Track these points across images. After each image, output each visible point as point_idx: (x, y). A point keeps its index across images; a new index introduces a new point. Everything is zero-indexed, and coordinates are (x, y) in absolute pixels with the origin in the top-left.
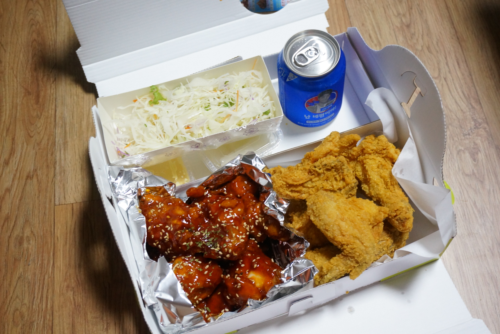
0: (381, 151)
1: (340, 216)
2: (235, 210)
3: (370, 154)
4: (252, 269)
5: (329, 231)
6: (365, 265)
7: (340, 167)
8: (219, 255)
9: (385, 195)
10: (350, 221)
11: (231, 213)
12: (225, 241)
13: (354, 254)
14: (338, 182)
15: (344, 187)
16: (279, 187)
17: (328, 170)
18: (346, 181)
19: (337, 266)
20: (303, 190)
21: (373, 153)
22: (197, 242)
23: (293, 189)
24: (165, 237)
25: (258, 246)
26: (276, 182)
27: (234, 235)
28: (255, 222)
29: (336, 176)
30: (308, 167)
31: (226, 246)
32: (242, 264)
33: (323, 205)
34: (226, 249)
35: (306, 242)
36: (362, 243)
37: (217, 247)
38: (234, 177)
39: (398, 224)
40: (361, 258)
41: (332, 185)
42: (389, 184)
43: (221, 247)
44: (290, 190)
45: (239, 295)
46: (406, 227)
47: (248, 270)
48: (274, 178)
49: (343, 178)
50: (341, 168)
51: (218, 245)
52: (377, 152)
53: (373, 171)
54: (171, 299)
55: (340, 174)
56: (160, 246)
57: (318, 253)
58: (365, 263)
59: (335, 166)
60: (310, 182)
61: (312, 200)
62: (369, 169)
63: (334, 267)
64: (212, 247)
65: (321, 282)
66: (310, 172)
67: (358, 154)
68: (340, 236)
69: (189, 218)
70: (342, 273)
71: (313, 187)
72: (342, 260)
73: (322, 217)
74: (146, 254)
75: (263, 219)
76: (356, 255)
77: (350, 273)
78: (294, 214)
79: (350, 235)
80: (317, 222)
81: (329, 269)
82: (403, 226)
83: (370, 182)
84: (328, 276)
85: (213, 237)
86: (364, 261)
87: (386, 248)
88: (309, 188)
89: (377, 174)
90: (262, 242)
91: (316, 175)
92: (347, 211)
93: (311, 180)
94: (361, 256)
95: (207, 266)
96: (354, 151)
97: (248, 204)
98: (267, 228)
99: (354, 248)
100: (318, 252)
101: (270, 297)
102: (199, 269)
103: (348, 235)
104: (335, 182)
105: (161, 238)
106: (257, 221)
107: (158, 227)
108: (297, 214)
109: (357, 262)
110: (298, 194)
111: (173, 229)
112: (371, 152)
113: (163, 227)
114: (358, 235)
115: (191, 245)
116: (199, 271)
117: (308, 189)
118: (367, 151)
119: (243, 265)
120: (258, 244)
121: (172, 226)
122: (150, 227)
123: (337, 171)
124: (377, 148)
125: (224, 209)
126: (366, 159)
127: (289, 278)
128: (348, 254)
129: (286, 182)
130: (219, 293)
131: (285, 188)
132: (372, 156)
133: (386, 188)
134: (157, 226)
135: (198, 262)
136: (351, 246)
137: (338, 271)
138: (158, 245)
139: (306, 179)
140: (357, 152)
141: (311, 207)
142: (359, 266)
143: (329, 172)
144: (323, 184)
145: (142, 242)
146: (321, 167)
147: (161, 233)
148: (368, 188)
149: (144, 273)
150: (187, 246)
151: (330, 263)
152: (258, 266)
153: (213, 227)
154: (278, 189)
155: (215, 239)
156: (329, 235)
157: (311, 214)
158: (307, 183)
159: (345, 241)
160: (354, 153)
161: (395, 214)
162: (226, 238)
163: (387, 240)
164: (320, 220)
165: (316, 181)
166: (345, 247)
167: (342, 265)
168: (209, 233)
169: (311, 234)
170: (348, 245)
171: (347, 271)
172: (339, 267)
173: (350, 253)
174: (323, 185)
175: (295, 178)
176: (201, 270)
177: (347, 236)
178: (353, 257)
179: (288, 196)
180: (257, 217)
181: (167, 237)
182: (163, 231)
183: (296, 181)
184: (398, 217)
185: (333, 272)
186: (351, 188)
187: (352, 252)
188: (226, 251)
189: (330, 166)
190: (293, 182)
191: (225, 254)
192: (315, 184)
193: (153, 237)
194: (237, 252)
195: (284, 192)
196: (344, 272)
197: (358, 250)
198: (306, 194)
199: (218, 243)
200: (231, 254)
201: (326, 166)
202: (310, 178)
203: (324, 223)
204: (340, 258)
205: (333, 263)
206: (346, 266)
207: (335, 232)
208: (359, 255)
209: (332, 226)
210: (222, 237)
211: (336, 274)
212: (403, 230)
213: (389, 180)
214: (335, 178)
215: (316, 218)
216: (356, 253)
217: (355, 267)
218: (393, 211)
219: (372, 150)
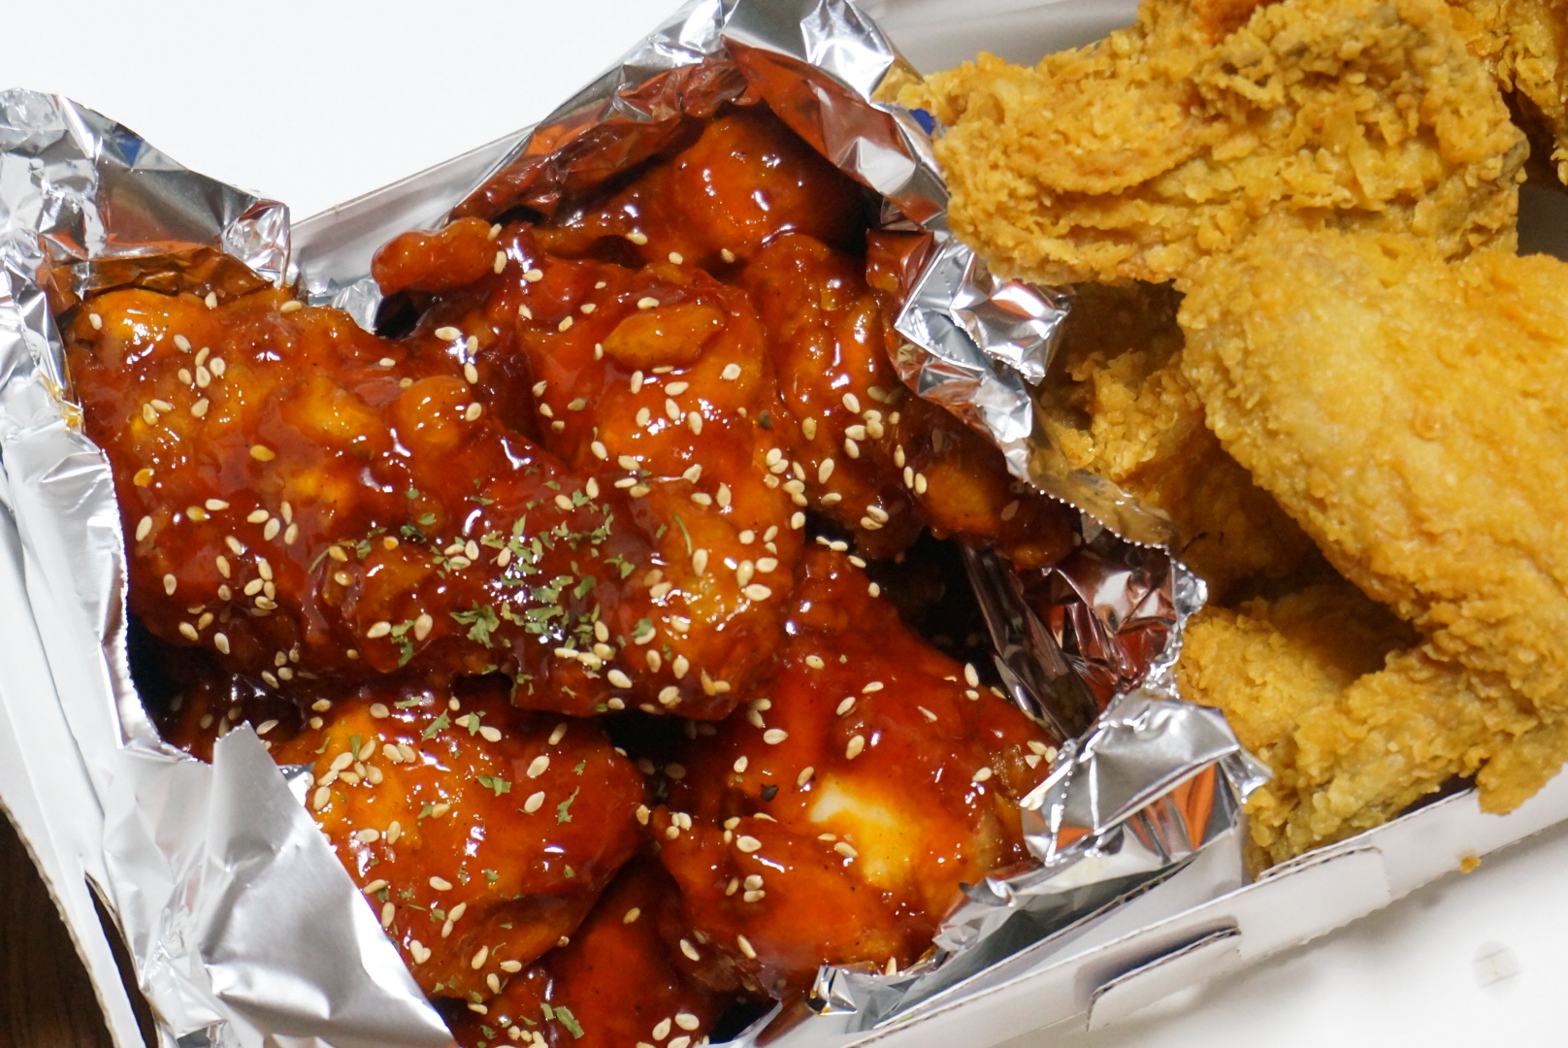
1: (1403, 406)
2: (705, 372)
4: (831, 759)
5: (1334, 506)
7: (1399, 54)
8: (613, 691)
10: (1476, 437)
11: (676, 398)
12: (641, 602)
13: (1505, 654)
14: (1391, 156)
15: (1432, 188)
16: (989, 215)
17: (1317, 80)
18: (1443, 143)
19: (1393, 730)
20: (1153, 222)
22: (461, 609)
23: (1086, 223)
24: (252, 588)
25: (874, 589)
26: (969, 183)
27: (701, 557)
28: (845, 436)
29: (1371, 118)
30: (1181, 65)
31: (651, 633)
32: (770, 725)
33: (1290, 333)
34: (653, 656)
35: (1181, 574)
36: (1557, 582)
37: (595, 640)
38: (688, 131)
41: (1347, 175)
43: (622, 641)
44: (1064, 225)
45: (755, 948)
47: (808, 771)
48: (953, 152)
49: (1420, 127)
50: (1409, 63)
51: (602, 631)
54: (318, 1005)
55: (1404, 99)
56: (221, 639)
57: (1266, 631)
59: (1365, 52)
60: (1198, 168)
61: (1216, 295)
63: (1374, 735)
64: (561, 644)
65: (1289, 828)
66: (1194, 99)
68: (1411, 538)
69: (399, 456)
70: (1423, 774)
71: (1221, 200)
72: (1423, 695)
73: (1286, 415)
74: (134, 707)
75: (895, 417)
76: (1516, 662)
77: (1482, 777)
78: (1104, 366)
79: (1472, 530)
80: (1255, 445)
81: (1343, 751)
84: (1334, 794)
85: (568, 572)
88: (1191, 204)
90: (900, 558)
91: (1239, 118)
94: (1547, 668)
95: (541, 763)
97: (791, 317)
98: (922, 485)
99: (1505, 621)
100: (1266, 624)
101: (962, 951)
102: (485, 783)
103: (1458, 533)
104: (1366, 159)
105: (224, 591)
106: (854, 431)
107: (201, 524)
108: (1122, 363)
109: (1526, 708)
110: (1123, 250)
111: (300, 529)
113: (233, 523)
114: (1533, 532)
115: (421, 635)
116: (492, 791)
117: (1185, 211)
119: (774, 736)
120: (869, 574)
121: (287, 510)
122: (145, 526)
123: (1381, 80)
125: (631, 372)
127: (1075, 836)
128: (1466, 654)
129: (1035, 180)
130: (633, 915)
131: (1030, 220)
134: (193, 513)
135: (478, 735)
136: (1479, 604)
137: (1399, 761)
138: (208, 634)
139: (1170, 152)
141: (1209, 347)
142: (1541, 726)
143: (1325, 97)
144: (1288, 174)
145: (101, 629)
146: (1268, 65)
147: (222, 564)
149: (132, 825)
150: (400, 645)
151: (1347, 713)
152: (875, 740)
153: (564, 502)
154: (982, 228)
155: (577, 582)
156: (1333, 537)
157: (1211, 388)
158: (1183, 173)
159: (1443, 574)
162: (647, 582)
164: (1272, 435)
165: (1237, 160)
166: (1441, 611)
167: (1424, 725)
168: (537, 547)
169: (1219, 506)
170: (1464, 597)
171: (1461, 762)
172: (1407, 738)
173: (1474, 649)
174: (1286, 182)
175: (1095, 145)
176: (500, 787)
177: (1453, 539)
178: (1500, 677)
180: (852, 402)
181: (262, 587)
182: (237, 548)
183: (1101, 173)
185: (1370, 768)
186: (1483, 191)
187: (1491, 645)
188: (655, 670)
189: (1335, 54)
190: (1084, 174)
191: (648, 683)
192: (1235, 176)
193: (170, 585)
194: (724, 672)
195: (1023, 247)
196: (1434, 771)
197: (1528, 628)
198: (1172, 246)
199: (600, 618)
200: (690, 686)
201: (1307, 56)
202: (1196, 139)
203: (1301, 455)
204: (1413, 681)
205: (1364, 714)
206: (1450, 729)
207: (1375, 517)
208: (1537, 666)
209: (1350, 472)
210: (623, 574)
211: (1384, 784)
214: (1372, 128)
215: (1245, 425)
216: (1512, 652)
217: (1508, 736)
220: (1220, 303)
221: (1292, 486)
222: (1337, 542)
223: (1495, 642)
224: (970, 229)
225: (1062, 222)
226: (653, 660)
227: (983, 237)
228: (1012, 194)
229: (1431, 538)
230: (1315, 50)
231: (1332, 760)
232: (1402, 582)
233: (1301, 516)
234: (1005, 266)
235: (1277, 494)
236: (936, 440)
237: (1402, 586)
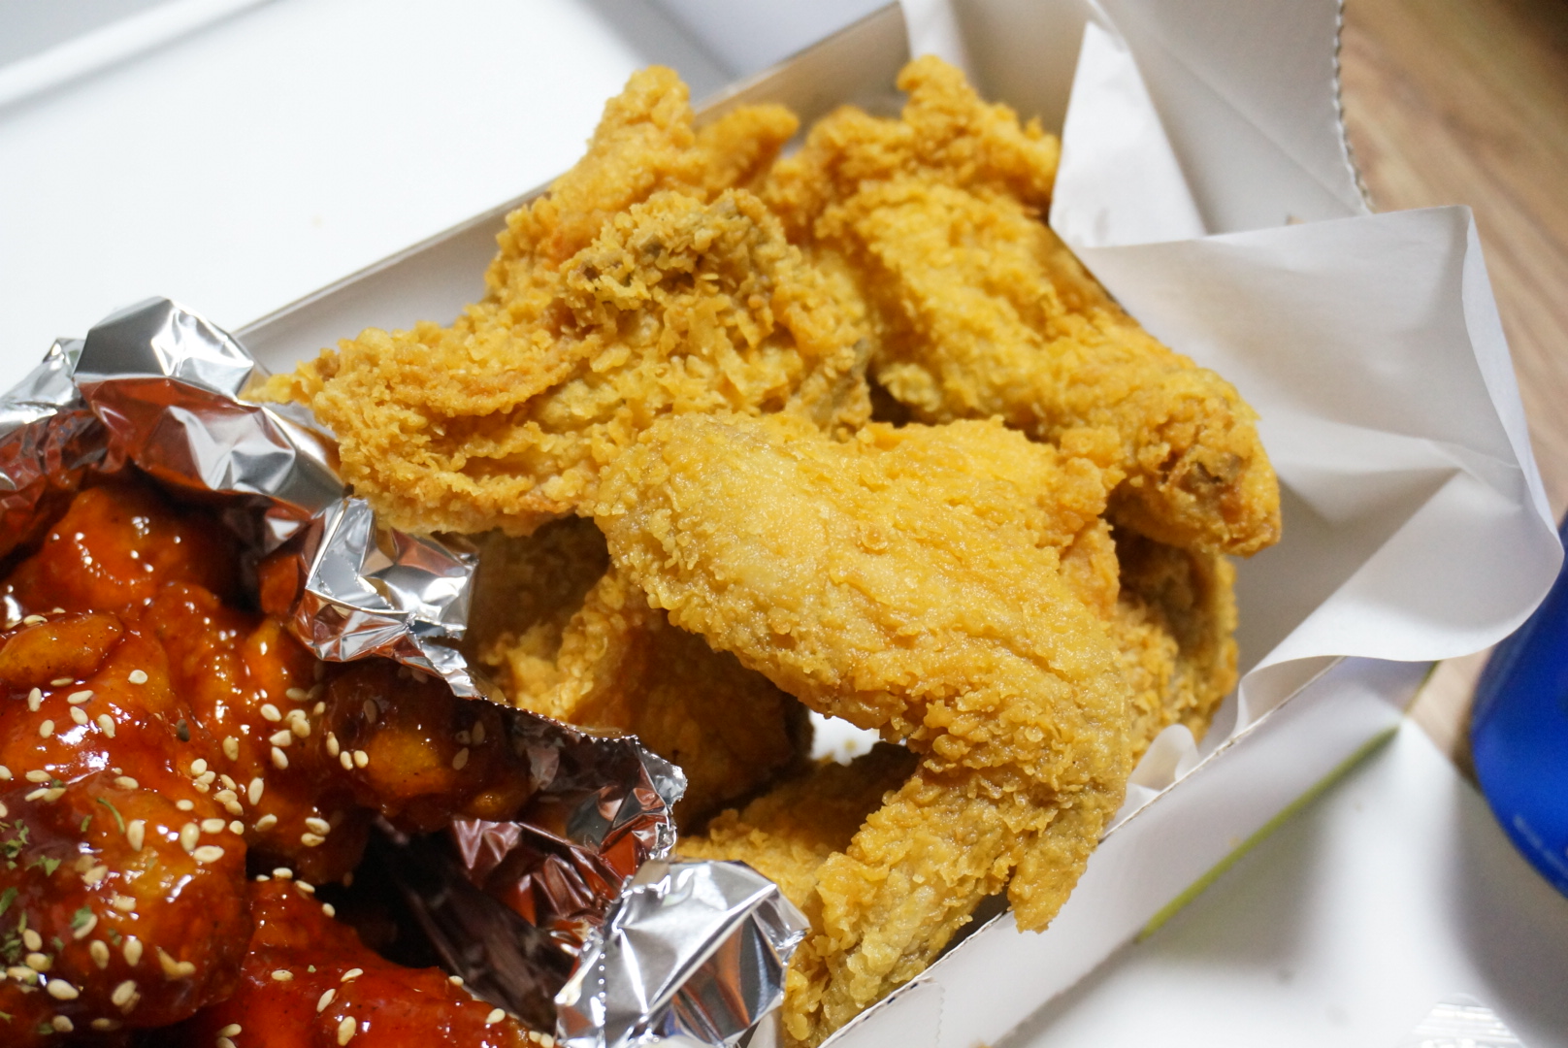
0: (943, 143)
1: (844, 527)
2: (110, 682)
3: (884, 175)
5: (802, 637)
6: (1099, 807)
7: (742, 251)
8: (57, 1005)
9: (1057, 374)
10: (921, 541)
11: (82, 707)
12: (73, 893)
13: (1011, 741)
14: (754, 356)
15: (796, 386)
16: (384, 452)
17: (677, 282)
18: (800, 336)
19: (912, 862)
20: (545, 448)
21: (904, 164)
23: (482, 452)
25: (328, 909)
26: (357, 423)
27: (136, 829)
28: (270, 745)
29: (730, 321)
30: (541, 299)
31: (92, 921)
33: (715, 488)
34: (99, 947)
37: (25, 951)
39: (1195, 511)
40: (1065, 761)
41: (719, 380)
42: (1055, 308)
43: (58, 942)
44: (459, 459)
46: (1252, 512)
48: (334, 403)
49: (776, 324)
50: (755, 265)
51: (33, 939)
52: (926, 158)
53: (932, 265)
55: (754, 300)
58: (1095, 785)
59: (714, 246)
60: (578, 389)
61: (629, 480)
62: (904, 263)
63: (896, 874)
65: (826, 1009)
66: (565, 319)
67: (815, 195)
68: (887, 648)
70: (956, 903)
71: (605, 416)
72: (934, 815)
73: (728, 565)
75: (320, 707)
76: (1025, 746)
77: (1018, 887)
78: (514, 644)
79: (945, 629)
80: (707, 605)
81: (867, 899)
82: (1230, 513)
83: (934, 336)
84: (868, 949)
86: (1085, 777)
87: (1152, 694)
88: (579, 426)
89: (959, 279)
90: (348, 879)
91: (610, 325)
92: (872, 489)
93: (582, 370)
94: (1056, 745)
96: (785, 180)
97: (192, 651)
98: (362, 758)
99: (1002, 706)
103: (932, 633)
104: (731, 362)
106: (280, 737)
109: (1042, 797)
110: (521, 482)
112: (890, 159)
114: (1000, 616)
117: (571, 435)
118: (867, 160)
120: (321, 895)
123: (732, 282)
124: (919, 132)
125: (27, 690)
126: (865, 211)
128: (970, 755)
129: (424, 409)
131: (425, 455)
132: (900, 187)
133: (1038, 338)
136: (972, 695)
137: (926, 894)
139: (549, 369)
140: (807, 185)
141: (635, 529)
142: (1060, 817)
143: (685, 299)
144: (666, 381)
146: (629, 262)
148: (924, 377)
151: (862, 859)
154: (378, 466)
156: (807, 671)
158: (564, 396)
159: (933, 674)
160: (792, 194)
161: (1165, 449)
162: (78, 866)
163: (1144, 645)
164: (720, 589)
165: (616, 370)
166: (937, 714)
167: (944, 847)
169: (668, 720)
170: (957, 693)
171: (990, 879)
172: (930, 866)
173: (979, 746)
174: (664, 390)
175: (476, 370)
177: (929, 640)
178: (1012, 768)
179: (455, 506)
180: (271, 712)
183: (489, 392)
184: (1187, 459)
185: (899, 911)
186: (842, 384)
187: (994, 737)
188: (103, 965)
189: (688, 248)
190: (472, 394)
191: (97, 983)
192: (616, 389)
194: (184, 951)
195: (423, 483)
196: (966, 897)
197: (1028, 707)
198: (568, 473)
199: (29, 926)
200: (148, 975)
201: (662, 253)
202: (572, 355)
203: (756, 600)
204: (920, 806)
205: (879, 854)
206: (972, 844)
207: (846, 637)
208: (1046, 744)
209: (810, 600)
210: (49, 872)
211: (918, 923)
212: (1234, 542)
213: (1045, 288)
214: (731, 331)
215: (690, 588)
216: (1018, 737)
217: (1031, 836)
218: (1145, 435)
219: (893, 148)
220: (635, 485)
221: (753, 634)
222: (813, 675)
223: (998, 732)
224: (367, 471)
225: (457, 455)
226: (99, 952)
227: (381, 477)
228: (404, 428)
229: (906, 642)
230: (669, 245)
231: (857, 913)
232: (891, 693)
233: (769, 665)
234: (408, 511)
235: (738, 648)
236: (368, 712)
237: (889, 699)
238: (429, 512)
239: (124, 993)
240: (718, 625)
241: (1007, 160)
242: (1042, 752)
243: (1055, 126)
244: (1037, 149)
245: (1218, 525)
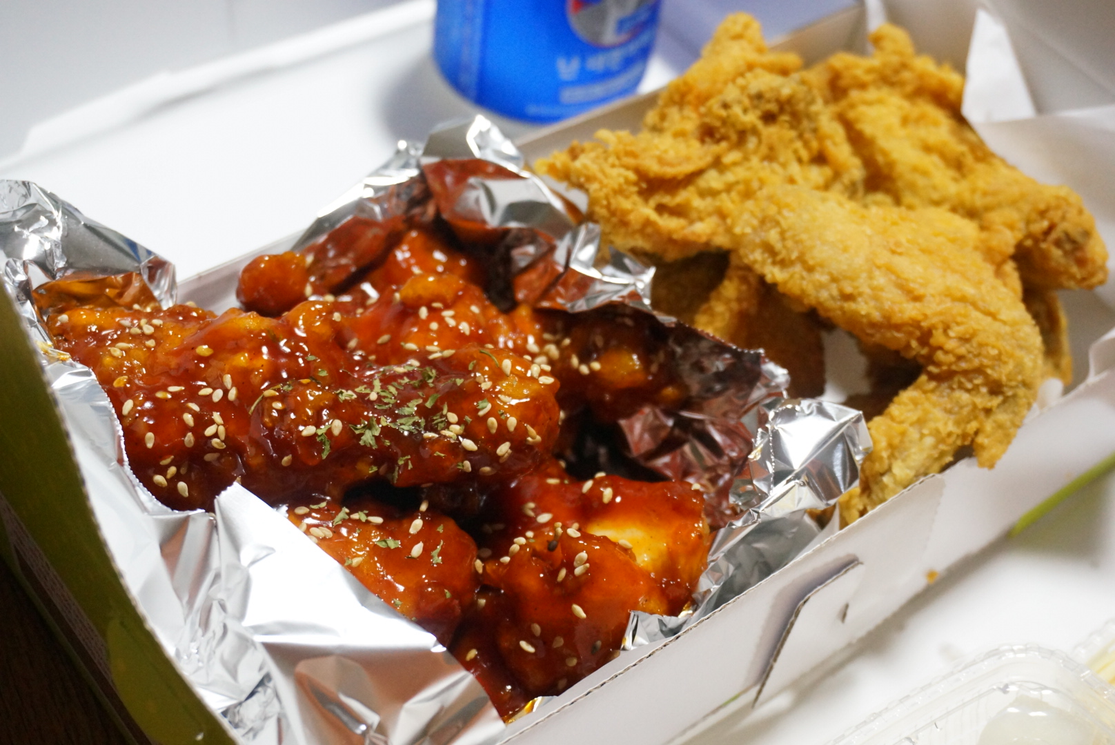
0: (897, 71)
1: (879, 240)
2: (462, 309)
3: (863, 86)
5: (860, 294)
6: (1026, 397)
7: (802, 106)
8: (466, 453)
9: (973, 191)
10: (922, 250)
11: (450, 318)
13: (978, 355)
14: (806, 168)
16: (615, 193)
17: (769, 118)
19: (920, 422)
20: (695, 204)
21: (875, 81)
23: (665, 201)
24: (210, 431)
26: (600, 175)
27: (507, 364)
29: (794, 146)
31: (489, 406)
32: (537, 515)
33: (806, 216)
34: (492, 421)
36: (993, 316)
37: (448, 423)
39: (1063, 261)
40: (1010, 366)
41: (787, 176)
42: (969, 160)
43: (468, 419)
45: (585, 612)
47: (576, 525)
48: (585, 166)
49: (818, 151)
51: (453, 417)
52: (887, 79)
53: (893, 136)
55: (807, 135)
56: (182, 486)
58: (1024, 384)
59: (790, 100)
60: (714, 172)
62: (877, 134)
63: (912, 429)
66: (708, 133)
68: (909, 302)
69: (298, 337)
70: (945, 448)
71: (729, 188)
72: (934, 397)
75: (566, 342)
76: (987, 357)
77: (980, 439)
79: (939, 294)
80: (803, 278)
81: (896, 441)
82: (1081, 262)
83: (895, 175)
84: (895, 472)
86: (1020, 378)
88: (713, 193)
89: (909, 143)
91: (734, 137)
93: (717, 164)
94: (1004, 358)
95: (417, 524)
98: (595, 368)
99: (974, 335)
101: (716, 589)
102: (382, 545)
103: (933, 296)
104: (794, 168)
105: (189, 438)
106: (540, 360)
107: (166, 400)
109: (995, 389)
110: (682, 222)
111: (239, 390)
112: (868, 78)
113: (189, 396)
114: (970, 290)
115: (336, 432)
116: (389, 548)
117: (710, 198)
118: (855, 77)
119: (544, 518)
121: (228, 379)
122: (128, 406)
123: (796, 123)
124: (883, 64)
125: (419, 308)
126: (853, 106)
128: (955, 363)
129: (637, 171)
130: (472, 653)
131: (636, 198)
132: (872, 94)
133: (958, 176)
134: (161, 396)
135: (368, 522)
136: (957, 328)
137: (929, 441)
139: (698, 160)
141: (758, 240)
142: (1004, 402)
143: (773, 129)
144: (762, 173)
146: (746, 102)
147: (188, 418)
150: (322, 443)
151: (893, 419)
153: (399, 370)
154: (613, 201)
156: (863, 314)
157: (763, 262)
158: (706, 174)
161: (1045, 224)
162: (476, 381)
164: (811, 270)
165: (735, 164)
166: (937, 339)
167: (938, 413)
168: (392, 389)
170: (949, 327)
171: (965, 435)
172: (932, 425)
173: (960, 358)
176: (393, 544)
177: (931, 299)
178: (980, 371)
179: (649, 230)
180: (533, 347)
181: (217, 428)
182: (196, 408)
183: (671, 165)
184: (1058, 229)
185: (913, 450)
187: (969, 352)
189: (777, 98)
190: (663, 165)
191: (490, 443)
192: (734, 175)
193: (150, 440)
195: (634, 213)
196: (951, 445)
197: (988, 336)
198: (706, 220)
199: (449, 411)
200: (518, 439)
201: (763, 100)
202: (712, 153)
203: (832, 276)
204: (925, 392)
205: (902, 418)
206: (955, 413)
207: (884, 295)
208: (998, 358)
209: (864, 275)
210: (459, 384)
211: (925, 455)
212: (1084, 279)
213: (963, 148)
214: (796, 152)
215: (791, 270)
216: (984, 352)
217: (988, 411)
218: (1034, 216)
219: (870, 71)
220: (757, 217)
221: (830, 295)
222: (867, 315)
223: (972, 349)
224: (605, 202)
225: (652, 200)
226: (493, 423)
227: (612, 208)
228: (626, 181)
229: (917, 299)
230: (767, 96)
231: (891, 450)
232: (911, 325)
233: (839, 313)
234: (622, 230)
235: (820, 304)
236: (599, 341)
237: (911, 329)
238: (634, 232)
239: (504, 449)
240: (810, 289)
241: (933, 83)
242: (996, 363)
243: (961, 67)
244: (953, 78)
245: (1074, 269)
